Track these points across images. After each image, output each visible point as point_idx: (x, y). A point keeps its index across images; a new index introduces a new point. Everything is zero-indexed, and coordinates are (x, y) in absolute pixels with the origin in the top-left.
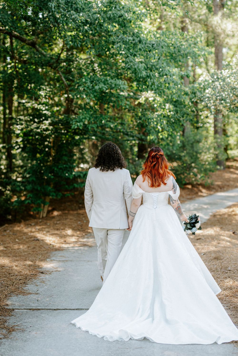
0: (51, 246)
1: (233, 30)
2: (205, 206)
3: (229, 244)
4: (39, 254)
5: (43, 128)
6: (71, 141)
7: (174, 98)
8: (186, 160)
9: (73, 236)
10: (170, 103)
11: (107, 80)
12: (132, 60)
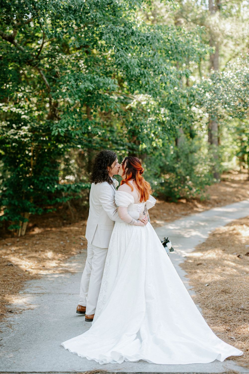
0: (27, 273)
1: (233, 30)
2: (203, 224)
3: (235, 271)
4: (11, 284)
5: (21, 134)
6: (53, 150)
7: (171, 100)
8: (180, 173)
9: (53, 259)
10: (166, 108)
11: (94, 78)
12: (124, 54)
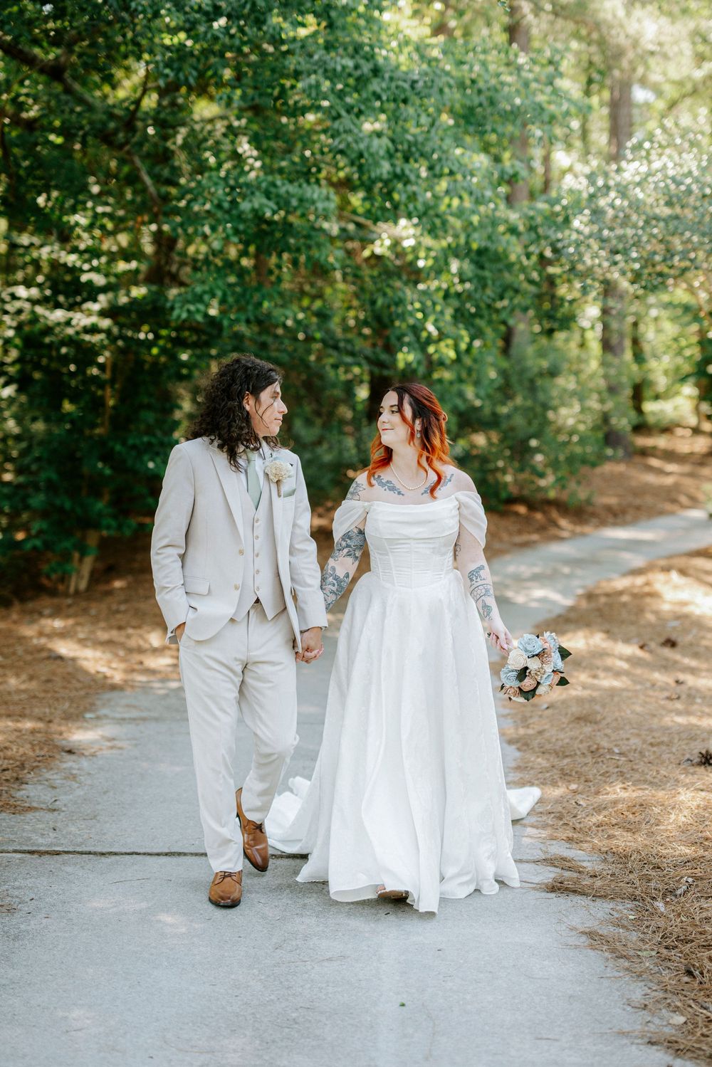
0: (100, 677)
1: (663, 38)
2: (566, 570)
4: (63, 698)
5: (82, 323)
6: (164, 364)
7: (474, 241)
8: (515, 428)
9: (164, 648)
10: (464, 258)
11: (275, 186)
12: (352, 127)
